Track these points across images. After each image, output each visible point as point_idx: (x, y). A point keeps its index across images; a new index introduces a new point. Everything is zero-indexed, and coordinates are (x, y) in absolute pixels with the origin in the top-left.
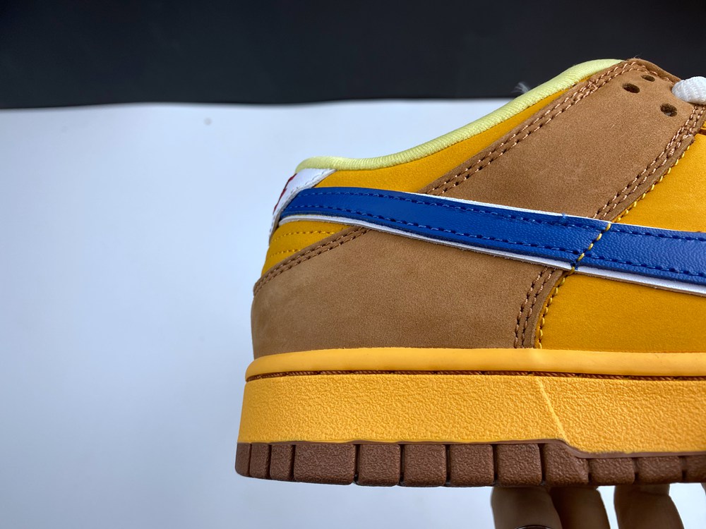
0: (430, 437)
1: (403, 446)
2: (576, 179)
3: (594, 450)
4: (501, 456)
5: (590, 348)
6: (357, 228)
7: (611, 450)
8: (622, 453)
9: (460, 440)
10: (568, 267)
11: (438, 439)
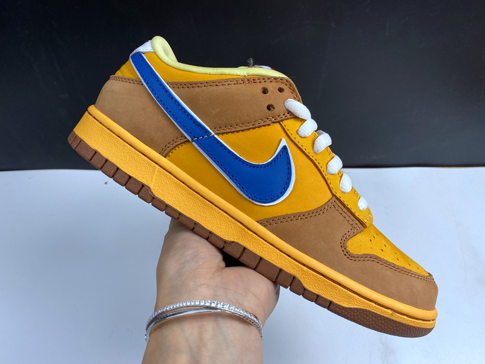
0: (115, 163)
1: (107, 160)
2: (214, 112)
3: (157, 196)
4: (130, 181)
5: (181, 169)
6: (141, 82)
7: (162, 199)
8: (165, 202)
9: (122, 169)
10: (190, 139)
11: (117, 165)
